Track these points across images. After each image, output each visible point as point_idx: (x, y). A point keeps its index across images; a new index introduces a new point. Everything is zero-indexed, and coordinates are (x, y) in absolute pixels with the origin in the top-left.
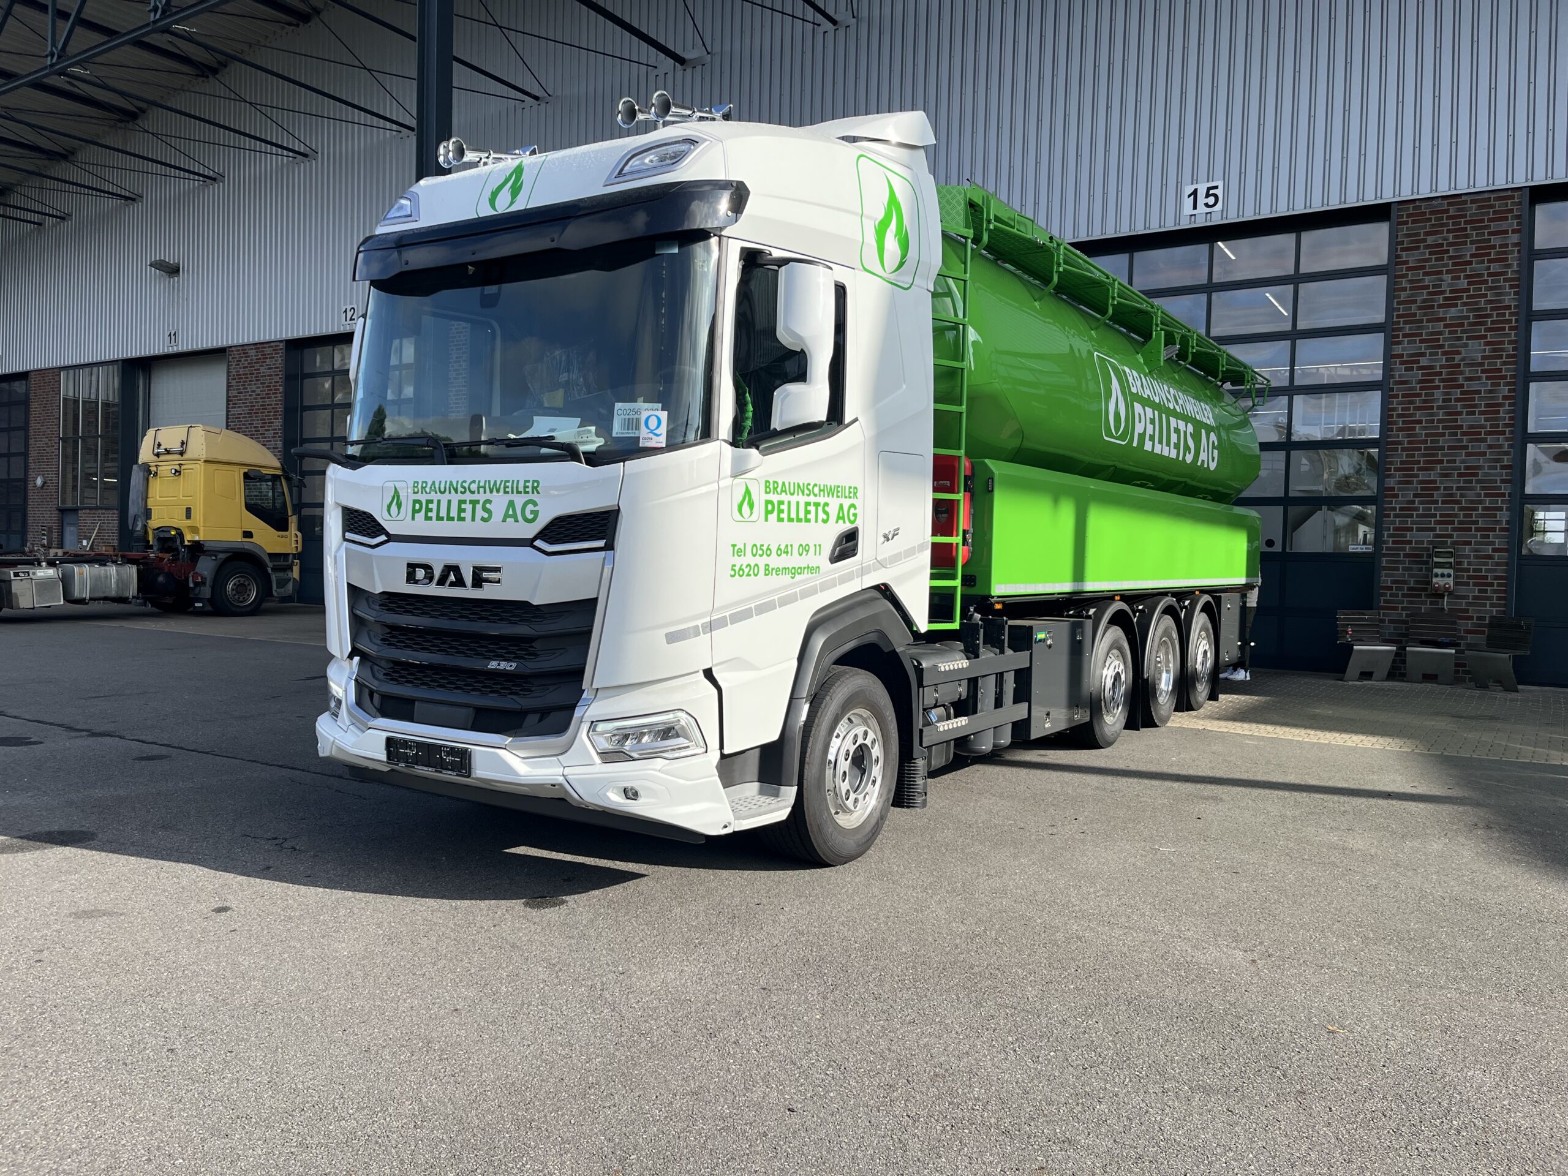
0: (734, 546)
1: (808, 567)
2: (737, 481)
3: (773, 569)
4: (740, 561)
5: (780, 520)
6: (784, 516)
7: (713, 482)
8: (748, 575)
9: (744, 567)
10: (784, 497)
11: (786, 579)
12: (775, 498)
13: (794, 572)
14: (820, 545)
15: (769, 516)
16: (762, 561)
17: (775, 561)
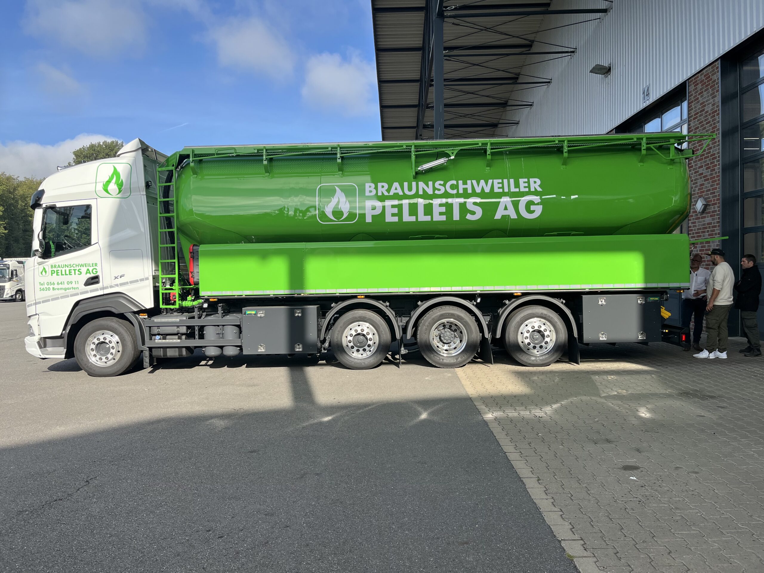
0: (40, 283)
1: (73, 288)
2: (40, 266)
3: (56, 289)
4: (42, 287)
5: (57, 275)
6: (60, 274)
7: (32, 267)
8: (46, 290)
9: (44, 288)
10: (59, 269)
11: (63, 291)
12: (55, 269)
13: (65, 289)
14: (78, 281)
15: (53, 274)
16: (51, 287)
17: (56, 286)
